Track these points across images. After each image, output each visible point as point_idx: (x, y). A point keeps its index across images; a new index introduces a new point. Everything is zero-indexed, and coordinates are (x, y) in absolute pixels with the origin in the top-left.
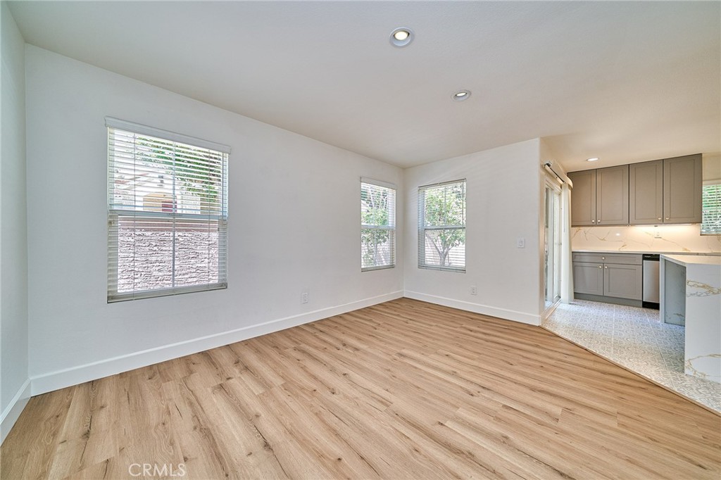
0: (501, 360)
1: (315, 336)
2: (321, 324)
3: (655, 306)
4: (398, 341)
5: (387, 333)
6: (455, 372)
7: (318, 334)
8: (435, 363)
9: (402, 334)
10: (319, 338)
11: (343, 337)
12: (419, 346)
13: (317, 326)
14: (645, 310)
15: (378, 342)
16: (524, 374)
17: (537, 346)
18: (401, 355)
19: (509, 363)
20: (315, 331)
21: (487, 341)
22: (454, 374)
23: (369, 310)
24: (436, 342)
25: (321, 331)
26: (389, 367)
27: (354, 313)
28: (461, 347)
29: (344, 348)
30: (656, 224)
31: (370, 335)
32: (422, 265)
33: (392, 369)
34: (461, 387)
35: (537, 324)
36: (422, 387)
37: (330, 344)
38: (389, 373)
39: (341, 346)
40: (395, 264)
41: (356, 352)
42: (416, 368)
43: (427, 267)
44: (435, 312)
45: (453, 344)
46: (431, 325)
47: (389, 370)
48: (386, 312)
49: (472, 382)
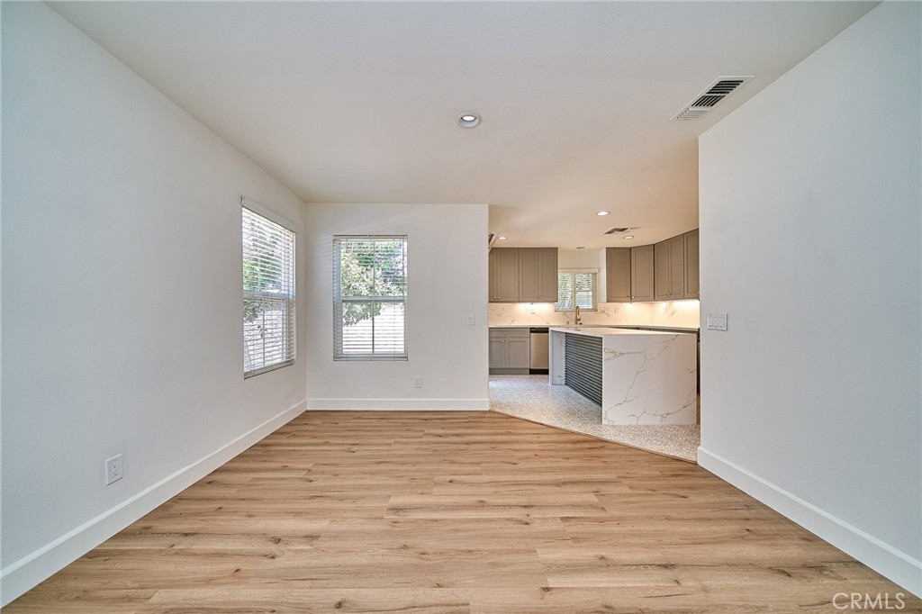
0: (502, 462)
1: (176, 554)
2: (171, 516)
3: (546, 372)
4: (369, 488)
5: (338, 482)
6: (482, 501)
7: (184, 544)
8: (449, 500)
9: (363, 473)
10: (194, 555)
11: (259, 525)
12: (402, 482)
13: (159, 526)
14: (532, 376)
15: (337, 505)
16: (534, 471)
17: (509, 433)
18: (396, 509)
19: (511, 463)
20: (170, 540)
21: (468, 443)
22: (482, 505)
23: (261, 451)
24: (418, 467)
25: (186, 535)
26: (402, 541)
27: (236, 465)
28: (452, 462)
29: (281, 547)
30: (532, 302)
31: (312, 498)
32: (338, 356)
33: (410, 542)
34: (508, 519)
35: (487, 408)
36: (473, 549)
37: (239, 554)
38: (410, 551)
39: (272, 548)
40: (294, 357)
41: (317, 543)
42: (436, 521)
43: (348, 358)
44: (374, 423)
45: (441, 462)
46: (390, 444)
47: (405, 547)
48: (300, 445)
49: (510, 506)
